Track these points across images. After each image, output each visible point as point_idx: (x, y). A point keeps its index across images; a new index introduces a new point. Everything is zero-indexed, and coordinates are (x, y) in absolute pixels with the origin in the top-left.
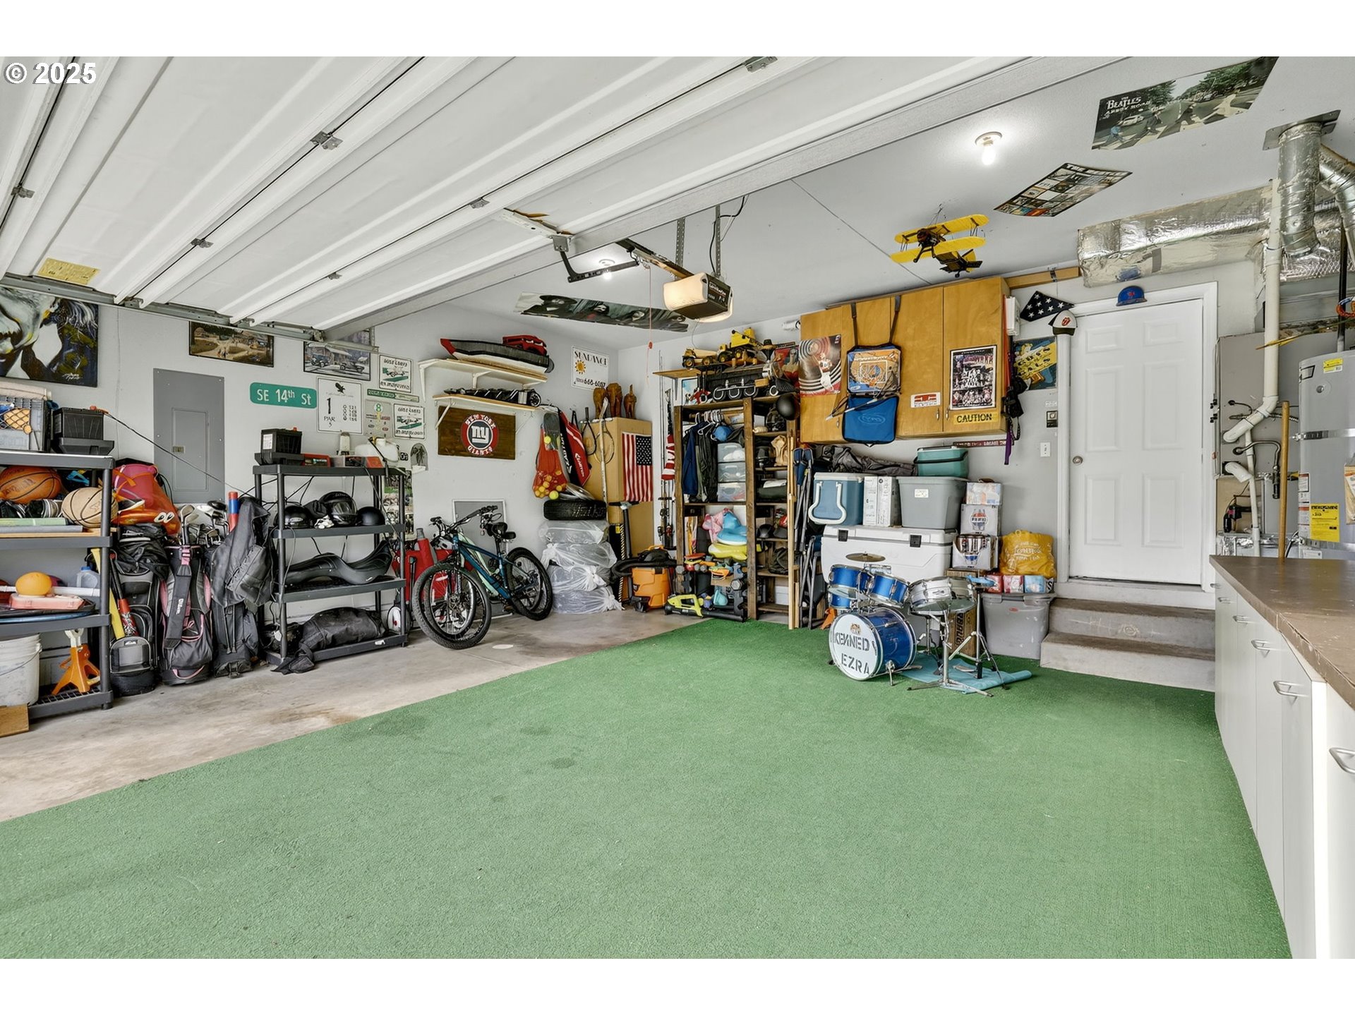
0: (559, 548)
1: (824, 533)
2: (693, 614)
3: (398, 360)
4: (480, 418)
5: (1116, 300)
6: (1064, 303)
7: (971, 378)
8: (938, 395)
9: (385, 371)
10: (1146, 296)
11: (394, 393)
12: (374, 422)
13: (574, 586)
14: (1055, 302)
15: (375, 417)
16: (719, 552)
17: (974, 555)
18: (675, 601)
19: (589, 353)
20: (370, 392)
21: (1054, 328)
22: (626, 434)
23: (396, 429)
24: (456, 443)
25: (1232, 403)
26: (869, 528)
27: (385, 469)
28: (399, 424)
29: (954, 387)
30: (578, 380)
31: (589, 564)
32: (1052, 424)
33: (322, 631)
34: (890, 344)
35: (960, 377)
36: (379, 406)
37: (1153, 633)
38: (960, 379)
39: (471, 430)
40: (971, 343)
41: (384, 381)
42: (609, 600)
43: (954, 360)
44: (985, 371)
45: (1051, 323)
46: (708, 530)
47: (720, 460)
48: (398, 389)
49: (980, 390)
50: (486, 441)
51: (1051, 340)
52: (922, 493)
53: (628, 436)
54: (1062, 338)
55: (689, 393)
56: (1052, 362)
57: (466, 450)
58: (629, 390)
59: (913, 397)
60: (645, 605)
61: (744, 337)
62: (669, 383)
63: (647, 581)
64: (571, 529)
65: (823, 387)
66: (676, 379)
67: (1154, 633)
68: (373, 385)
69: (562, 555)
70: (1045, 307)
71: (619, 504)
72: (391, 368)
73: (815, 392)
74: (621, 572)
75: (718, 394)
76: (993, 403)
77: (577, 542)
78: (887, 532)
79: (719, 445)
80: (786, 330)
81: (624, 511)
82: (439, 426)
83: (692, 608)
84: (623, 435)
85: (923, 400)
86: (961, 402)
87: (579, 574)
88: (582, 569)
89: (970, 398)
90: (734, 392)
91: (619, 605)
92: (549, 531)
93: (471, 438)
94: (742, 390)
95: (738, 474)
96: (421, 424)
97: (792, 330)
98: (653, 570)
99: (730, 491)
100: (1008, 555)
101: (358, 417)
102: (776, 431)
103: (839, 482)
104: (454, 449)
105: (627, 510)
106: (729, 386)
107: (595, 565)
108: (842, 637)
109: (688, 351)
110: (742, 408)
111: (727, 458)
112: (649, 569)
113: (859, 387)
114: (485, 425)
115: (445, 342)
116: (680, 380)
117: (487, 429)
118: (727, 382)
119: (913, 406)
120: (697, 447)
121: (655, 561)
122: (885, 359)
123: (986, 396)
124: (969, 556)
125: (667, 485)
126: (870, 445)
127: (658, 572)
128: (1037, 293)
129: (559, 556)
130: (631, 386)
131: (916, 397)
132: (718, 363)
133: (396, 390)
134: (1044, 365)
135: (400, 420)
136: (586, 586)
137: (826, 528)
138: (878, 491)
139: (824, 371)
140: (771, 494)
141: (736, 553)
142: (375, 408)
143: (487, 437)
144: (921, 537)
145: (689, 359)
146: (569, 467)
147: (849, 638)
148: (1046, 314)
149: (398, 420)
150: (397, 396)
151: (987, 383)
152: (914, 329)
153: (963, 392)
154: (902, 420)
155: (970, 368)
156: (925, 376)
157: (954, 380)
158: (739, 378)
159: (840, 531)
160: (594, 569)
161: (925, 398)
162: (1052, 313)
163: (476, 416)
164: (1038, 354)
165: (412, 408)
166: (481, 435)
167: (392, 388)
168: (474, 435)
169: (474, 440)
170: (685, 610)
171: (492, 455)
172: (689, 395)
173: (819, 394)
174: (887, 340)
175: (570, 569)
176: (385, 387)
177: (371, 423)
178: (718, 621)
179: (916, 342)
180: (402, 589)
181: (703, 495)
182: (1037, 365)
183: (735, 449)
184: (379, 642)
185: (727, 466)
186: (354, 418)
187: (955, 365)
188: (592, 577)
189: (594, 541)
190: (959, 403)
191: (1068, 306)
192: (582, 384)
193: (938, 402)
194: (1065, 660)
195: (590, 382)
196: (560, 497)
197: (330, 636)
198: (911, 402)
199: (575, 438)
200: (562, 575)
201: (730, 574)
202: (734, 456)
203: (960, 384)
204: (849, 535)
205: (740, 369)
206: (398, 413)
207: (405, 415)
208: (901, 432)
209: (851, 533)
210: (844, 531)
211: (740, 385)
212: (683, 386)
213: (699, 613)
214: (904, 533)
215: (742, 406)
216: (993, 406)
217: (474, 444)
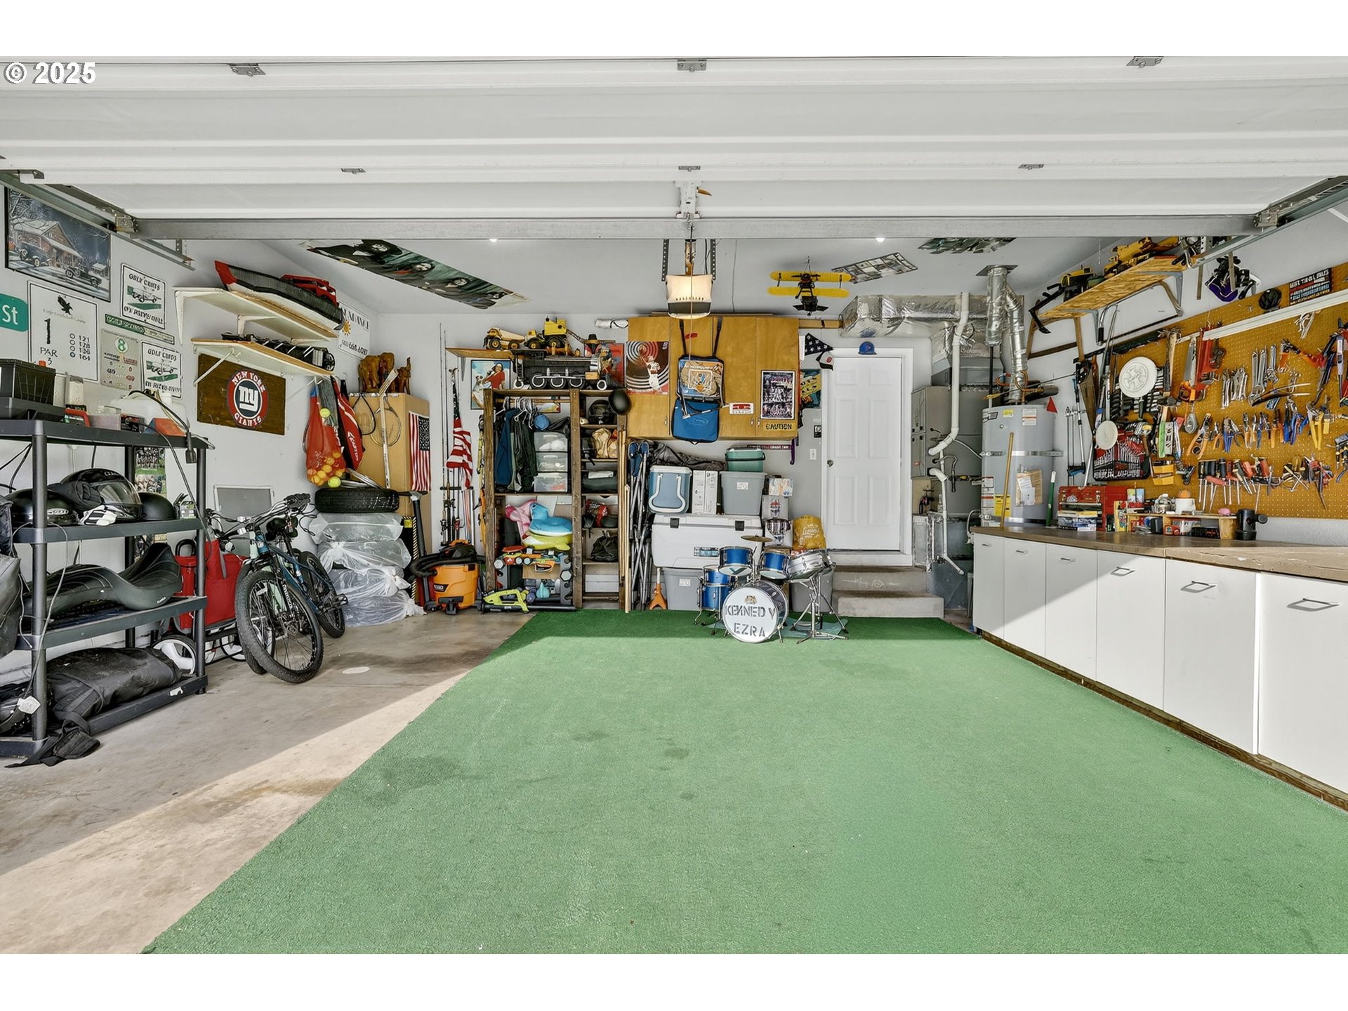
0: (345, 547)
1: (654, 522)
2: (519, 610)
3: (147, 279)
4: (248, 377)
5: (858, 350)
6: (828, 346)
7: (777, 395)
8: (752, 405)
9: (131, 291)
10: (876, 350)
11: (142, 326)
12: (115, 366)
13: (371, 591)
14: (822, 344)
15: (117, 359)
16: (543, 543)
17: (781, 535)
18: (494, 598)
19: (354, 312)
20: (109, 319)
21: (820, 363)
22: (411, 413)
23: (146, 380)
24: (221, 408)
25: (932, 430)
26: (696, 515)
27: (186, 438)
28: (149, 374)
29: (764, 400)
30: (344, 343)
31: (386, 565)
32: (818, 435)
33: (96, 687)
34: (713, 357)
35: (768, 392)
36: (122, 342)
37: (891, 584)
38: (769, 395)
39: (238, 391)
40: (777, 365)
41: (128, 306)
42: (409, 606)
43: (764, 378)
44: (787, 390)
45: (818, 359)
46: (516, 522)
47: (536, 450)
48: (148, 321)
49: (783, 405)
50: (254, 409)
51: (818, 372)
52: (743, 486)
53: (413, 415)
54: (824, 371)
55: (480, 375)
56: (817, 389)
57: (232, 419)
58: (406, 362)
59: (731, 405)
60: (453, 606)
61: (560, 327)
62: (454, 361)
63: (456, 580)
64: (360, 524)
65: (651, 388)
66: (463, 358)
67: (893, 584)
68: (114, 309)
69: (352, 555)
70: (815, 346)
71: (408, 494)
72: (138, 287)
73: (643, 391)
74: (424, 571)
75: (538, 381)
76: (793, 415)
77: (372, 540)
78: (715, 519)
79: (535, 433)
80: (600, 327)
81: (414, 502)
82: (199, 383)
83: (516, 604)
84: (409, 414)
85: (740, 408)
86: (769, 412)
87: (376, 578)
88: (379, 571)
89: (776, 410)
90: (557, 381)
91: (420, 610)
92: (330, 526)
93: (239, 402)
94: (567, 381)
95: (558, 465)
96: (176, 376)
97: (606, 328)
98: (467, 567)
99: (546, 481)
100: (798, 535)
101: (93, 355)
102: (601, 424)
103: (679, 474)
104: (220, 416)
105: (418, 501)
106: (551, 375)
107: (394, 565)
108: (734, 608)
109: (493, 331)
110: (569, 398)
111: (544, 447)
112: (461, 566)
113: (687, 392)
114: (254, 388)
115: (220, 266)
116: (468, 360)
117: (256, 392)
118: (548, 370)
119: (731, 412)
120: (512, 434)
121: (465, 557)
122: (708, 368)
123: (788, 410)
124: (777, 536)
125: (451, 474)
126: (695, 443)
127: (471, 568)
128: (809, 334)
129: (348, 556)
130: (408, 359)
131: (734, 405)
132: (527, 348)
133: (145, 322)
134: (812, 390)
135: (150, 367)
136: (386, 591)
137: (656, 516)
138: (705, 482)
139: (653, 373)
140: (596, 485)
141: (558, 544)
142: (117, 344)
143: (256, 402)
144: (743, 522)
145: (492, 340)
146: (340, 447)
147: (743, 608)
148: (816, 351)
149: (149, 368)
150: (147, 331)
151: (788, 400)
152: (733, 348)
153: (771, 405)
154: (724, 423)
155: (777, 387)
156: (741, 389)
157: (764, 394)
158: (564, 368)
159: (672, 519)
160: (394, 571)
161: (741, 407)
162: (820, 351)
163: (245, 374)
164: (809, 381)
165: (166, 351)
166: (250, 399)
167: (140, 318)
168: (242, 400)
169: (242, 406)
170: (508, 606)
171: (261, 427)
172: (481, 378)
173: (646, 393)
174: (709, 353)
175: (364, 571)
176: (132, 315)
177: (112, 368)
178: (545, 614)
179: (734, 359)
180: (201, 612)
181: (516, 484)
182: (808, 390)
183: (555, 439)
184: (174, 692)
185: (546, 456)
186: (87, 356)
187: (764, 383)
188: (391, 581)
189: (391, 536)
190: (767, 413)
191: (830, 349)
192: (347, 349)
193: (752, 412)
194: (854, 609)
195: (354, 347)
196: (342, 484)
197: (108, 692)
198: (730, 408)
199: (346, 413)
200: (353, 580)
201: (557, 565)
202: (551, 445)
203: (769, 398)
204: (680, 523)
205: (561, 359)
206: (147, 357)
207: (157, 361)
208: (723, 433)
209: (682, 520)
210: (676, 519)
211: (564, 375)
212: (472, 367)
213: (525, 608)
214: (729, 519)
215: (569, 396)
216: (793, 418)
217: (242, 411)
